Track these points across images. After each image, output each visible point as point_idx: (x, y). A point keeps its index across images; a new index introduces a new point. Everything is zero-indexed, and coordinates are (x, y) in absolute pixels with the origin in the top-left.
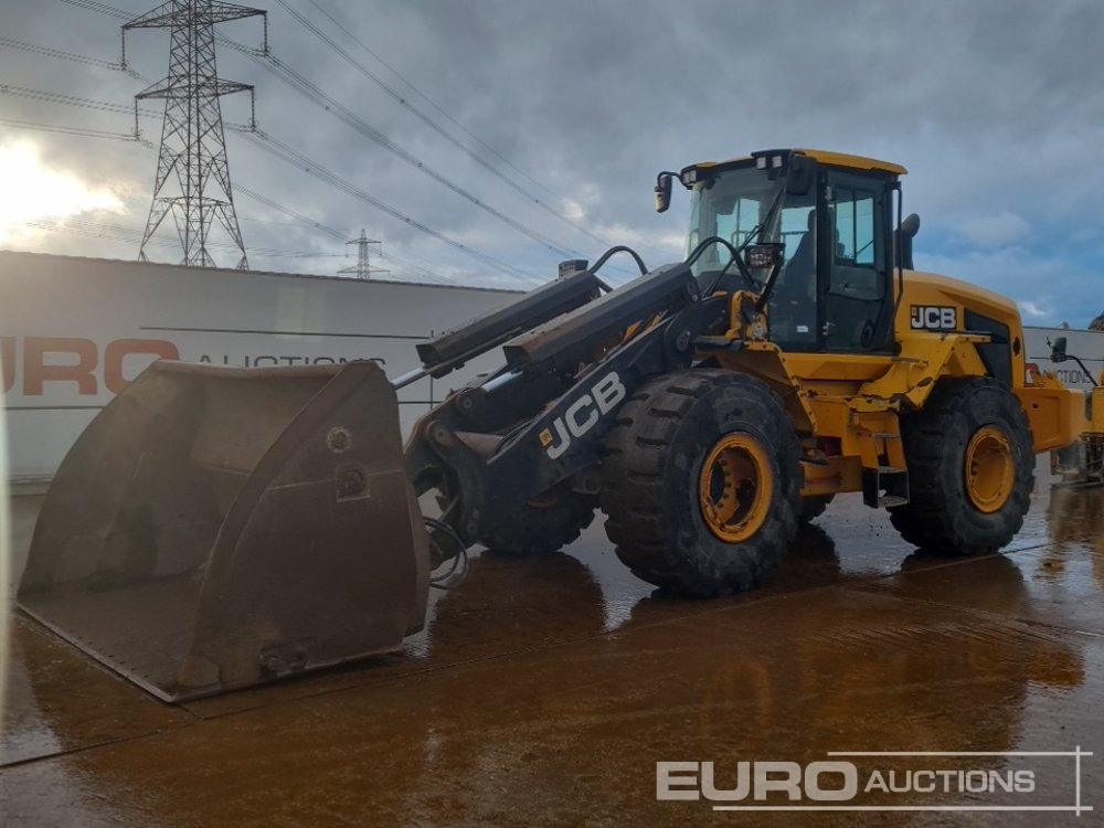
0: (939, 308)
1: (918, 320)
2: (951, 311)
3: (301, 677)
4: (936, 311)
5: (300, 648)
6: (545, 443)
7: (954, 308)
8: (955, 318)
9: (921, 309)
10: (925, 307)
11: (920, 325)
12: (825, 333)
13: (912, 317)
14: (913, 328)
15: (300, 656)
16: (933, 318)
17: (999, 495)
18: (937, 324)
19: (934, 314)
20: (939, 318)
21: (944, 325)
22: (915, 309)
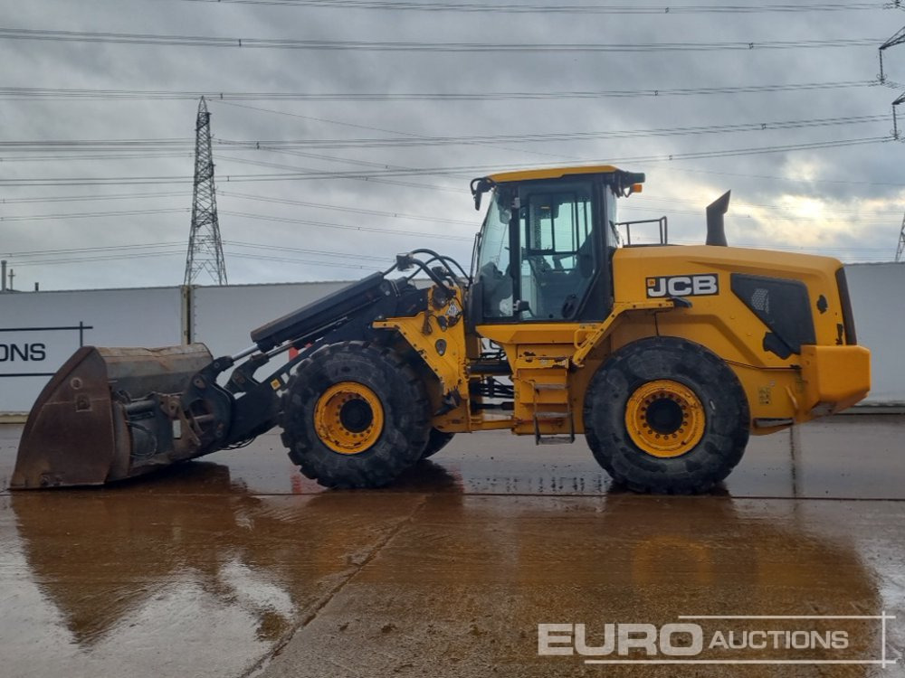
0: (691, 277)
1: (657, 289)
2: (712, 279)
3: (57, 489)
4: (687, 281)
5: (58, 476)
6: (275, 388)
7: (715, 276)
8: (717, 284)
9: (663, 282)
10: (668, 279)
11: (662, 292)
13: (648, 288)
14: (648, 297)
15: (57, 480)
16: (679, 286)
17: (683, 444)
18: (688, 291)
19: (683, 283)
20: (691, 285)
21: (697, 291)
22: (654, 280)
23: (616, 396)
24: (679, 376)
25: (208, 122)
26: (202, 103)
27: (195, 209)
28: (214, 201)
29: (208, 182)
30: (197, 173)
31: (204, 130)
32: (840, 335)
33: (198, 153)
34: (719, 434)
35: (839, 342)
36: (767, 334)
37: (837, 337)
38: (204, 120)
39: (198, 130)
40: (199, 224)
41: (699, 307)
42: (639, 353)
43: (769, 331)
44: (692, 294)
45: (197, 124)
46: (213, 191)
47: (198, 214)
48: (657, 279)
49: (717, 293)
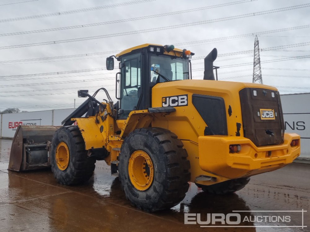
0: (178, 96)
1: (166, 103)
2: (185, 97)
4: (176, 98)
7: (187, 95)
8: (187, 100)
9: (168, 99)
10: (170, 97)
11: (167, 105)
12: (119, 113)
13: (162, 102)
16: (174, 101)
17: (146, 184)
18: (176, 104)
19: (175, 99)
20: (177, 101)
21: (180, 104)
22: (164, 99)
23: (126, 156)
24: (146, 149)
25: (258, 44)
26: (256, 38)
27: (254, 75)
28: (261, 72)
29: (258, 65)
30: (254, 62)
31: (257, 47)
32: (238, 129)
33: (255, 55)
34: (158, 182)
35: (238, 134)
36: (206, 127)
37: (236, 131)
38: (257, 43)
39: (255, 47)
40: (256, 80)
41: (180, 112)
42: (134, 136)
43: (207, 126)
44: (178, 106)
45: (255, 45)
46: (260, 68)
47: (255, 77)
48: (166, 98)
49: (187, 105)
